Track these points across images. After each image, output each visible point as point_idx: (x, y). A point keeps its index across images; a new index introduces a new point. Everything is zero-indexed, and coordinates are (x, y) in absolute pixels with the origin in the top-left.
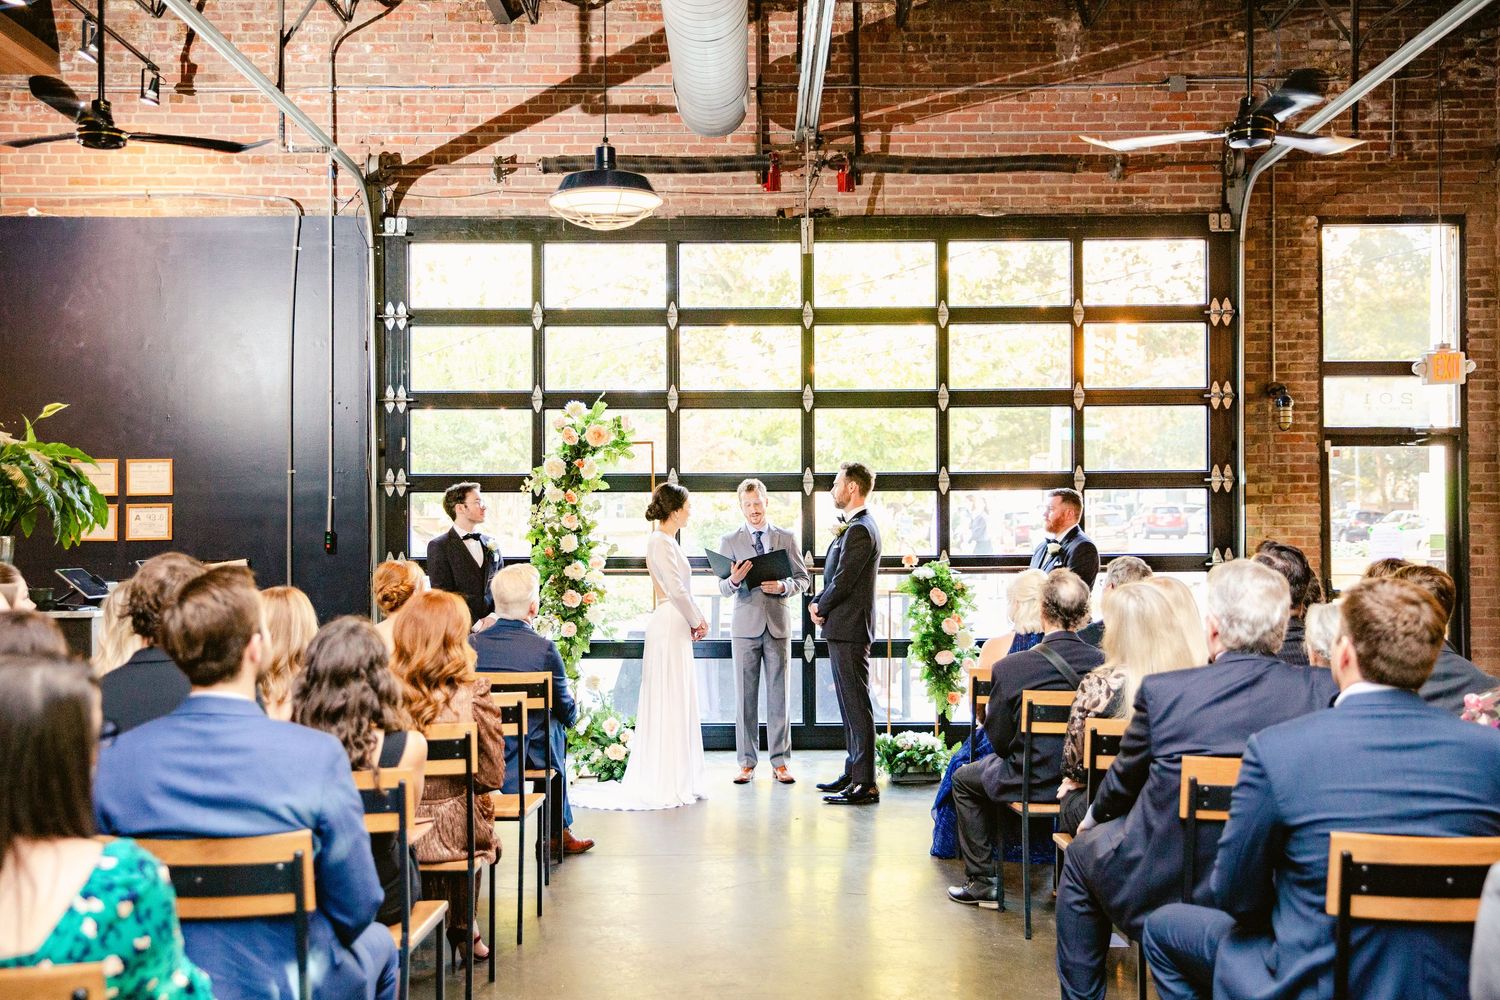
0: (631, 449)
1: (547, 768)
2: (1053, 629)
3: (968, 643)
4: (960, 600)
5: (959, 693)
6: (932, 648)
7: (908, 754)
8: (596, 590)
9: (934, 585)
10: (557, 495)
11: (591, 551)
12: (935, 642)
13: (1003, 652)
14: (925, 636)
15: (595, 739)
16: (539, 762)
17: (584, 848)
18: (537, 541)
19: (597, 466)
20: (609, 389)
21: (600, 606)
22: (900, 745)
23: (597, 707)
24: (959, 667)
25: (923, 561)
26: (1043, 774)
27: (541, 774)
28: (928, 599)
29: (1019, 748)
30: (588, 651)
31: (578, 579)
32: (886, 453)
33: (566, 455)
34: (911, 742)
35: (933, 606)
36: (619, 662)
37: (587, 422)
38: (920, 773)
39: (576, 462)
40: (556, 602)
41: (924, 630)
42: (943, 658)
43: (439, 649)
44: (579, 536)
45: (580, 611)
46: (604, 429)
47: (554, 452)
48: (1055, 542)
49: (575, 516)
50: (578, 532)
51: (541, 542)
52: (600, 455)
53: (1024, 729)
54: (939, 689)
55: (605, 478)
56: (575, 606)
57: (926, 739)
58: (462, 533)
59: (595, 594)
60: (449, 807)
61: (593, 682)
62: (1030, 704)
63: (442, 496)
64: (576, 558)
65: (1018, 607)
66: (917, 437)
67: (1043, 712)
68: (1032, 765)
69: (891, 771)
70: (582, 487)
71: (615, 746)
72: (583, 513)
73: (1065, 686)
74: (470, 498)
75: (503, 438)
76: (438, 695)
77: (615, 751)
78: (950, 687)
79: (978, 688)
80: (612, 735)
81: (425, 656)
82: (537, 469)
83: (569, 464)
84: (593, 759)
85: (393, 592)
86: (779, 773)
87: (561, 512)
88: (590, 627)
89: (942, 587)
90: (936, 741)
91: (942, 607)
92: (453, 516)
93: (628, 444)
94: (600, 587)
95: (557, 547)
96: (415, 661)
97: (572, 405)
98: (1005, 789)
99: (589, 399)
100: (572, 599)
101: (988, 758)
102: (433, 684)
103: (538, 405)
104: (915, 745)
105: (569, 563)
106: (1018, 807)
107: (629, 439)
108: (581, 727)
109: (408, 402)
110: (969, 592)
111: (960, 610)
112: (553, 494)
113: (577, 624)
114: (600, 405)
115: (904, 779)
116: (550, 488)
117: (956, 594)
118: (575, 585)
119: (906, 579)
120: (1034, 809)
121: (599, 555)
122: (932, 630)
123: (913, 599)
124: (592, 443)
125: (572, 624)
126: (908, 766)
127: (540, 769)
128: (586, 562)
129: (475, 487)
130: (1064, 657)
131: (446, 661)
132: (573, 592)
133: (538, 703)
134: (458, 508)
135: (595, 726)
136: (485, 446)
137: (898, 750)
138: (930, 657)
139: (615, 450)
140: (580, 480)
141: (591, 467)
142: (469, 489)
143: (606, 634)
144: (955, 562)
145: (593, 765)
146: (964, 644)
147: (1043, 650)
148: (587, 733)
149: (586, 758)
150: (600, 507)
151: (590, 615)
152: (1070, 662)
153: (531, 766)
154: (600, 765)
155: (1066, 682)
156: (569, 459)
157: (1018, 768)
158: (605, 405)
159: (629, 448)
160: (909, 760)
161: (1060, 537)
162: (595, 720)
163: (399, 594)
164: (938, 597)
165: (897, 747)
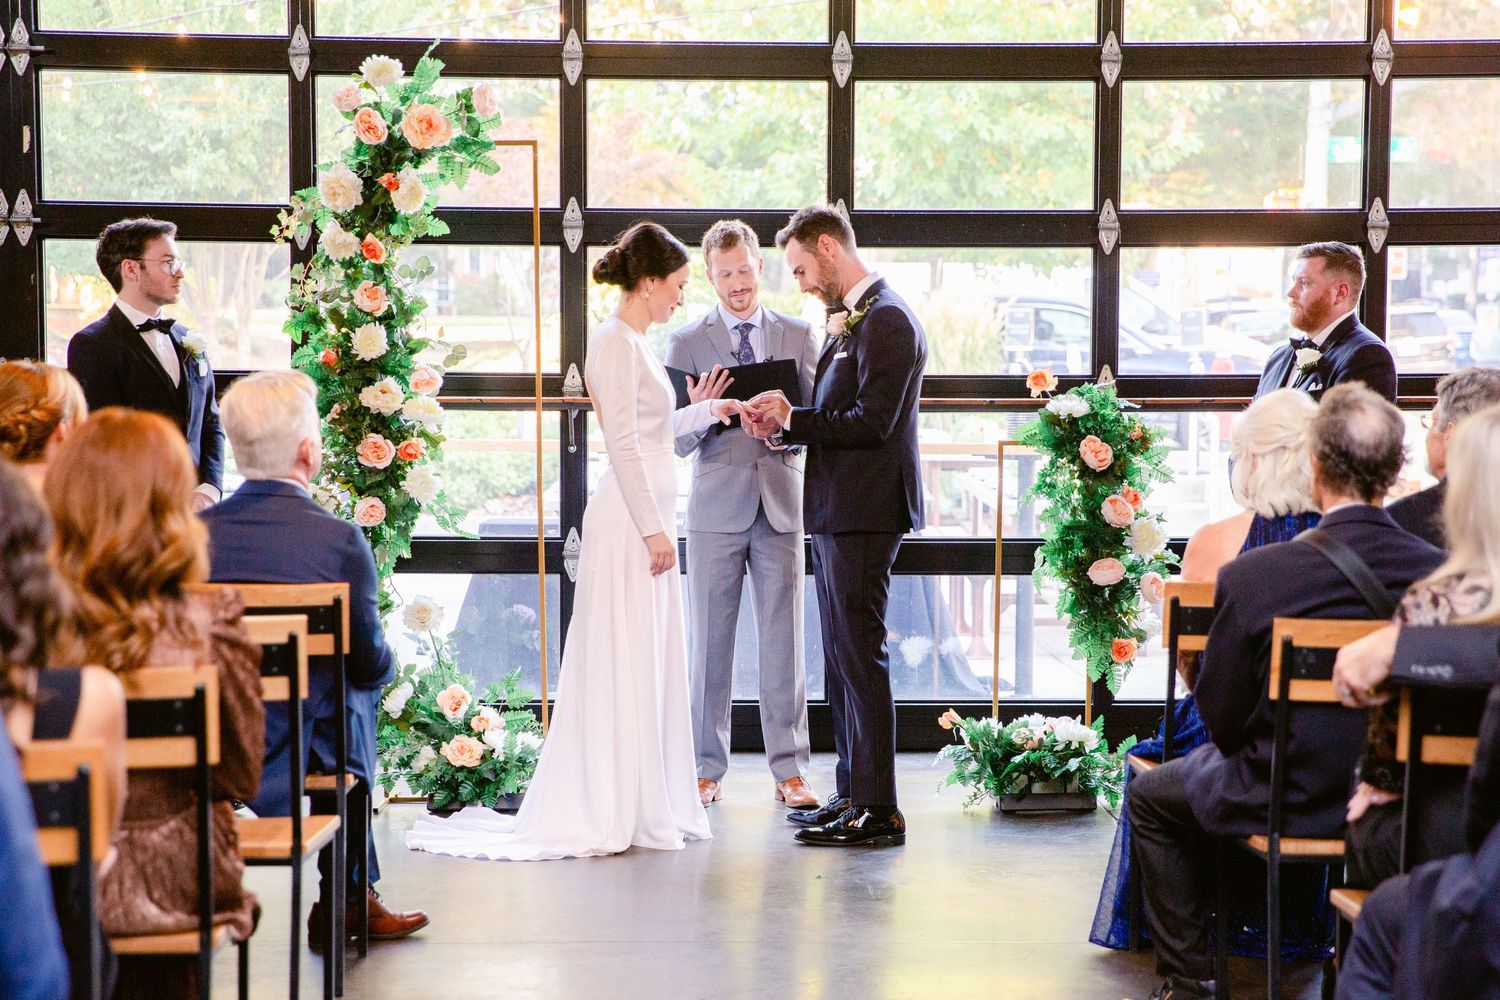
0: (495, 155)
1: (339, 772)
2: (1336, 504)
3: (1153, 543)
4: (1137, 461)
5: (1134, 641)
6: (1083, 553)
7: (1033, 757)
8: (423, 434)
9: (1088, 431)
10: (346, 245)
11: (415, 357)
12: (1086, 543)
13: (1231, 548)
14: (1068, 529)
15: (421, 727)
16: (330, 761)
17: (404, 930)
18: (305, 337)
19: (425, 190)
20: (447, 34)
21: (431, 467)
22: (1018, 741)
23: (425, 664)
24: (1133, 591)
25: (1066, 384)
26: (1310, 781)
27: (329, 782)
28: (1075, 458)
29: (1265, 730)
30: (407, 554)
31: (387, 412)
32: (980, 185)
33: (361, 166)
34: (1038, 734)
35: (1085, 472)
36: (465, 579)
37: (404, 99)
38: (1055, 796)
39: (384, 179)
40: (344, 458)
41: (1066, 517)
42: (1104, 573)
43: (143, 522)
44: (390, 329)
45: (393, 475)
46: (439, 113)
47: (337, 158)
48: (1310, 345)
49: (382, 288)
50: (387, 319)
51: (314, 338)
52: (430, 166)
53: (1274, 693)
54: (1094, 633)
55: (440, 213)
56: (381, 466)
57: (1067, 729)
58: (137, 318)
59: (422, 442)
60: (165, 835)
61: (420, 615)
62: (1287, 645)
63: (92, 246)
64: (385, 372)
65: (1254, 466)
66: (1045, 153)
67: (1312, 659)
68: (1288, 762)
69: (1000, 789)
70: (395, 229)
71: (461, 739)
72: (397, 281)
73: (1362, 609)
74: (152, 252)
75: (216, 142)
76: (146, 612)
77: (462, 750)
78: (1116, 628)
79: (1181, 620)
80: (455, 717)
81: (116, 535)
82: (303, 192)
83: (369, 184)
84: (418, 765)
85: (17, 423)
86: (788, 790)
87: (352, 281)
88: (411, 507)
89: (1106, 436)
90: (1087, 734)
91: (1104, 474)
92: (117, 284)
93: (487, 146)
94: (431, 429)
95: (345, 349)
96: (97, 547)
97: (372, 64)
98: (1234, 812)
99: (408, 52)
100: (377, 452)
101: (1197, 753)
102: (137, 592)
103: (300, 66)
104: (1047, 741)
105: (370, 382)
106: (1260, 843)
107: (489, 134)
108: (395, 702)
109: (33, 54)
110: (1156, 444)
111: (1137, 480)
112: (336, 241)
113: (386, 500)
114: (430, 65)
115: (1024, 805)
116: (330, 229)
117: (1131, 449)
118: (385, 425)
119: (1031, 422)
120: (1290, 847)
121: (429, 366)
122: (1083, 518)
123: (1044, 459)
124: (415, 141)
125: (376, 501)
126: (1031, 781)
127: (326, 772)
128: (402, 380)
129: (166, 230)
130: (1363, 555)
131: (156, 546)
132: (377, 438)
133: (324, 644)
134: (126, 267)
135: (423, 700)
136: (180, 159)
137: (1012, 749)
138: (1077, 571)
139: (461, 157)
140: (390, 216)
141: (414, 193)
142: (155, 233)
143: (443, 523)
144: (1130, 387)
145: (419, 776)
146: (1146, 545)
147: (1320, 540)
148: (406, 715)
149: (405, 763)
150: (430, 270)
151: (412, 484)
152: (1371, 565)
153: (316, 767)
154: (432, 775)
155: (1363, 602)
156: (367, 173)
157: (1260, 770)
158: (440, 65)
159: (489, 154)
160: (1034, 770)
161: (1320, 338)
162: (422, 688)
163: (29, 427)
164: (1096, 452)
165: (1011, 744)
